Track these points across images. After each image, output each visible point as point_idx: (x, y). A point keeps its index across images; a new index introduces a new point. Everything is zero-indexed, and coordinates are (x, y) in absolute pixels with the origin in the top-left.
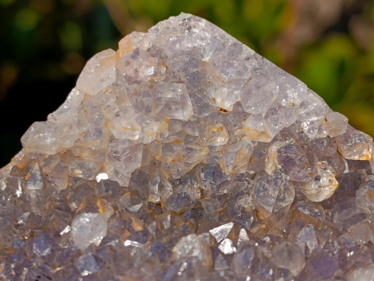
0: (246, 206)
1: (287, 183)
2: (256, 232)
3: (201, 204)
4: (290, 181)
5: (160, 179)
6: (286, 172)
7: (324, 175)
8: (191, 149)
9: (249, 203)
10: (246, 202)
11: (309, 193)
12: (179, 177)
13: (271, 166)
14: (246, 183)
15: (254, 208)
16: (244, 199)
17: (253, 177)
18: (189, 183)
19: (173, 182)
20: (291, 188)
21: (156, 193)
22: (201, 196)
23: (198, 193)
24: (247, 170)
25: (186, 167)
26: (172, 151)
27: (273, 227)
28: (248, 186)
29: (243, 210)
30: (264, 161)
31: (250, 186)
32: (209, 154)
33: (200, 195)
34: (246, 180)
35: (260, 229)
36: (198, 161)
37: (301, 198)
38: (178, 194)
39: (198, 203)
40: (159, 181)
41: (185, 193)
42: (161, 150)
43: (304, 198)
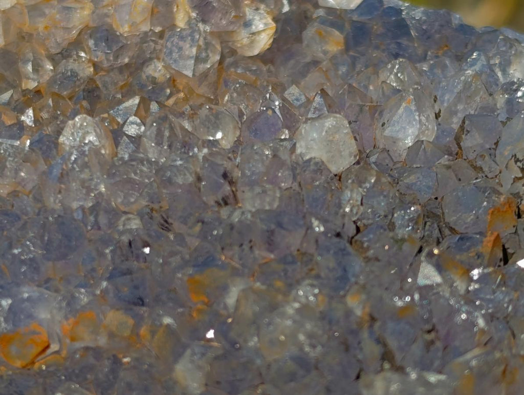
0: (156, 75)
1: (209, 37)
2: (174, 104)
3: (95, 82)
4: (212, 33)
5: (34, 56)
6: (204, 21)
7: (257, 18)
8: (69, 8)
9: (160, 71)
10: (157, 70)
11: (239, 45)
12: (59, 51)
13: (182, 17)
14: (151, 43)
15: (168, 77)
16: (153, 65)
17: (161, 35)
18: (75, 56)
19: (52, 59)
20: (214, 42)
21: (32, 76)
22: (94, 72)
23: (90, 67)
24: (151, 27)
25: (66, 35)
26: (43, 15)
27: (195, 94)
28: (155, 47)
29: (154, 81)
30: (172, 12)
31: (158, 47)
32: (93, 12)
33: (92, 69)
34: (153, 41)
35: (177, 99)
36: (80, 24)
37: (230, 54)
38: (63, 73)
39: (91, 80)
40: (32, 59)
41: (72, 70)
42: (27, 17)
43: (233, 52)
